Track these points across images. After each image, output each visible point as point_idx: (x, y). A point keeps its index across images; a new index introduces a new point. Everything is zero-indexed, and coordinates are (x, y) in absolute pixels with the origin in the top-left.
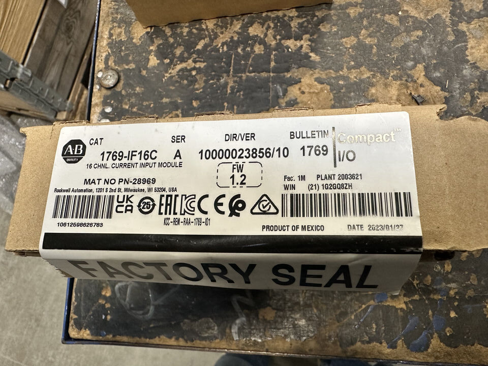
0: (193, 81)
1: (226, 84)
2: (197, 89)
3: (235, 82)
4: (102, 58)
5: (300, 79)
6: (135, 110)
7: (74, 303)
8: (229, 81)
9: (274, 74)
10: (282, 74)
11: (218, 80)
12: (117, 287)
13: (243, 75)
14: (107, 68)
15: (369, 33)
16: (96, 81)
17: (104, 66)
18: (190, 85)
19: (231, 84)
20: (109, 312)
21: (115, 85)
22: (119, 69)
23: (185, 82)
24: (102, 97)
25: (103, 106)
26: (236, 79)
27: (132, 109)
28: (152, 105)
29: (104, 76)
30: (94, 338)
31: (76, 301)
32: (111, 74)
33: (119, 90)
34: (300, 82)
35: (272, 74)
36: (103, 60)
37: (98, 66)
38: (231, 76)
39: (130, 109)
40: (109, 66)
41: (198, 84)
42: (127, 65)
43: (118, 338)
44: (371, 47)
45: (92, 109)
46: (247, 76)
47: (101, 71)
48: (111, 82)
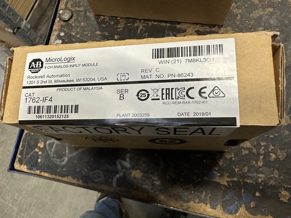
0: (118, 23)
1: (138, 27)
2: (119, 28)
3: (144, 26)
4: (64, 2)
5: (186, 30)
6: (78, 36)
7: (20, 149)
8: (140, 25)
9: (170, 25)
10: (175, 25)
11: (133, 24)
12: (48, 142)
13: (150, 23)
14: (66, 8)
15: (237, 6)
16: (58, 15)
17: (64, 7)
18: (115, 25)
19: (141, 27)
20: (40, 157)
21: (69, 20)
22: (73, 10)
23: (113, 23)
24: (60, 25)
25: (59, 32)
26: (144, 25)
27: (76, 35)
28: (89, 35)
29: (63, 13)
30: (29, 171)
31: (22, 147)
32: (67, 12)
33: (71, 23)
34: (186, 32)
35: (168, 25)
36: (64, 3)
37: (61, 6)
38: (142, 23)
39: (75, 35)
40: (67, 7)
41: (120, 25)
42: (78, 8)
43: (43, 174)
44: (237, 15)
45: (53, 33)
46: (152, 24)
47: (62, 9)
48: (66, 17)
